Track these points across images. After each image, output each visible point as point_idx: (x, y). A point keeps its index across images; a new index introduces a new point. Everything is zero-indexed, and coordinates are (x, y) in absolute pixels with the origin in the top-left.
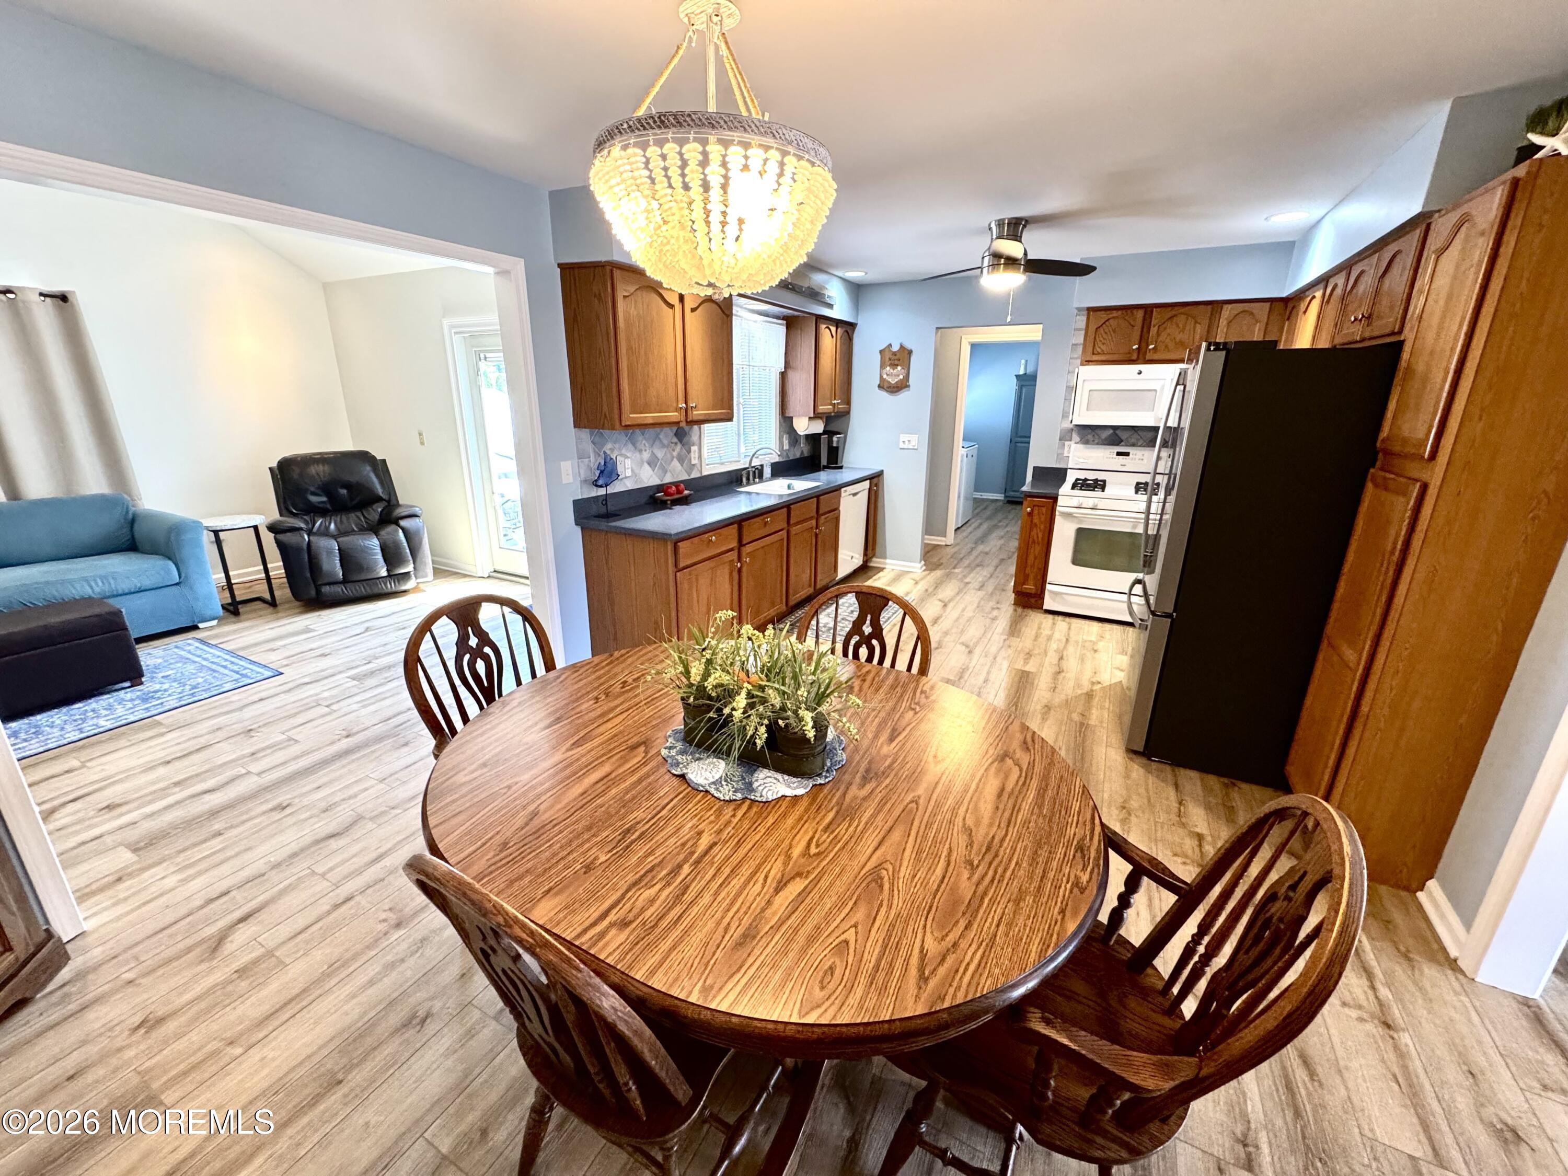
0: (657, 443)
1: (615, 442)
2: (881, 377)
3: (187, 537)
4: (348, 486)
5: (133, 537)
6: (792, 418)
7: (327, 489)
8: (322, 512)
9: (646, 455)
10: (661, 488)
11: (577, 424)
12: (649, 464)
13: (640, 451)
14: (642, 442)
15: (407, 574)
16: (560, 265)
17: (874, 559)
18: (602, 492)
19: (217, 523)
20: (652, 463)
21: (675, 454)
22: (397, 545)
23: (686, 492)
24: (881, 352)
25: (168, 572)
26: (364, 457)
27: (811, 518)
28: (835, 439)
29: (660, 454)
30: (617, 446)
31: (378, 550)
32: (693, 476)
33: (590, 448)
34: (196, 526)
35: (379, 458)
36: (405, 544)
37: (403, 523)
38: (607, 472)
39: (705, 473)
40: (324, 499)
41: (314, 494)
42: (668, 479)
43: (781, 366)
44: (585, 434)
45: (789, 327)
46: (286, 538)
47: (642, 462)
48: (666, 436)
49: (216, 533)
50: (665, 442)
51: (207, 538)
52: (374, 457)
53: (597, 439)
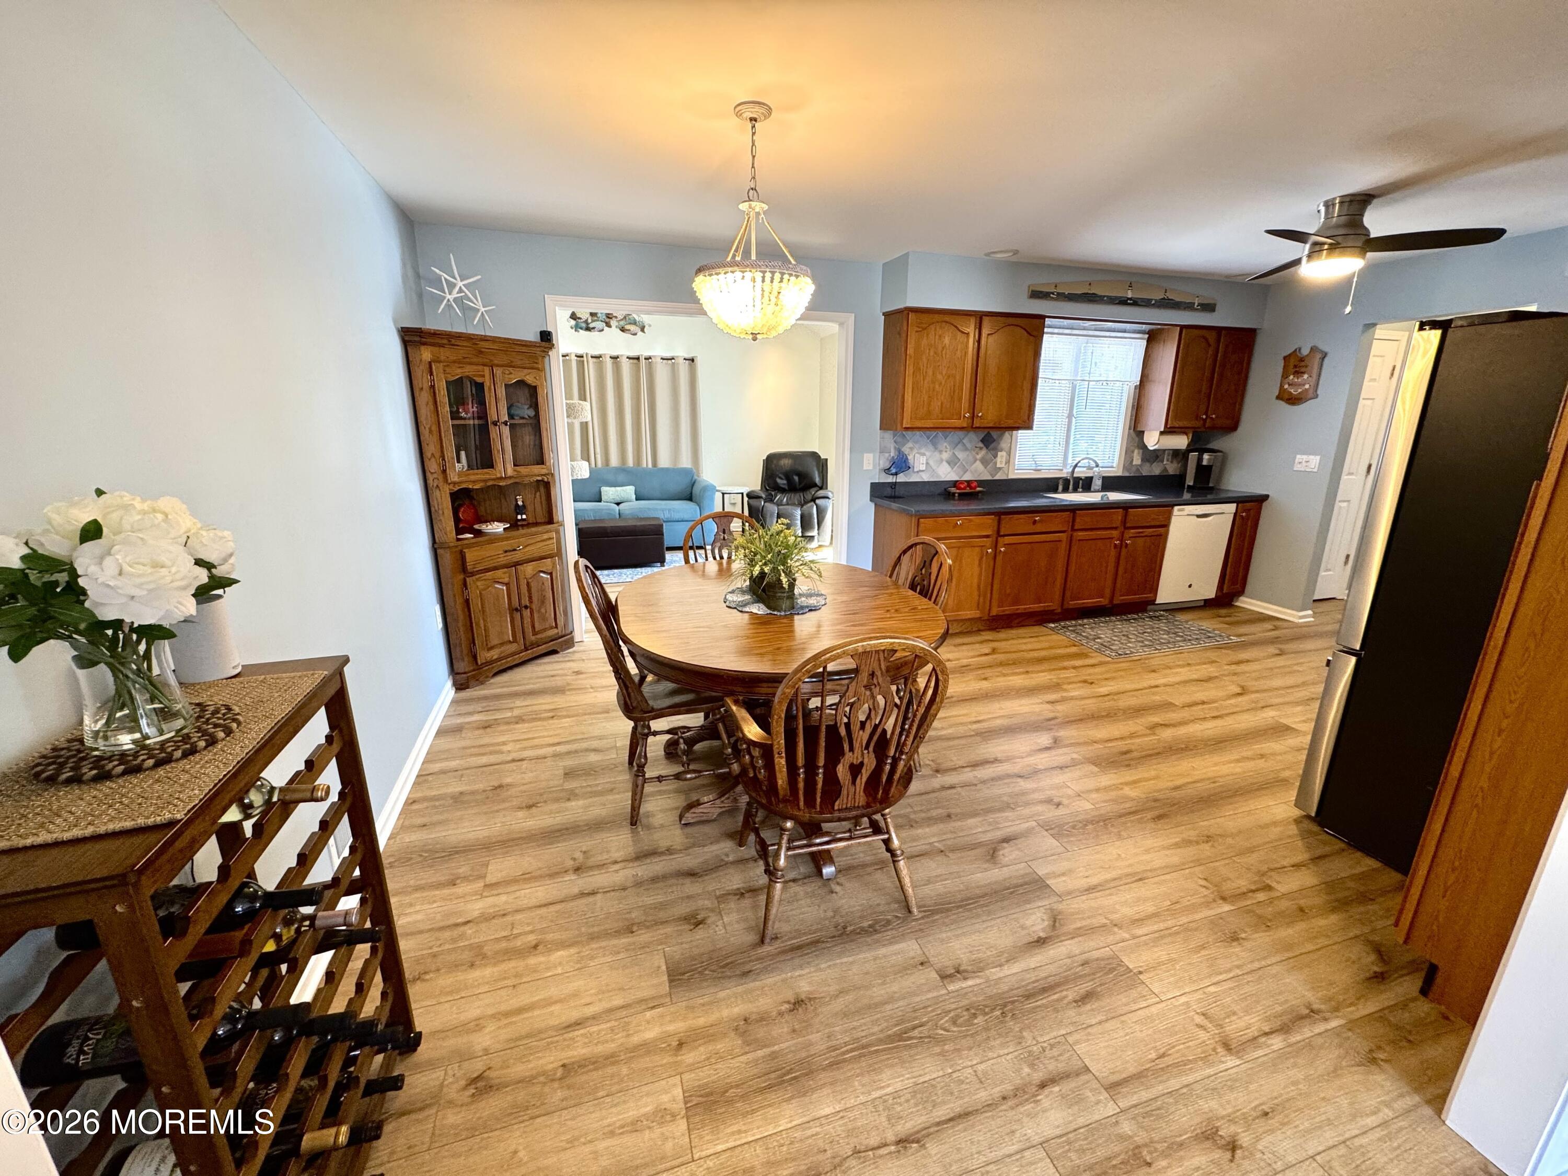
0: (960, 446)
1: (916, 442)
2: (1281, 386)
3: (708, 494)
4: (800, 475)
5: (691, 493)
6: (1143, 432)
7: (788, 476)
8: (782, 491)
9: (945, 456)
10: (955, 484)
11: (884, 426)
12: (949, 463)
13: (941, 452)
14: (944, 445)
15: (813, 537)
16: (884, 314)
17: (1242, 598)
18: (891, 479)
19: (725, 489)
20: (952, 462)
21: (979, 457)
22: (811, 515)
23: (978, 489)
24: (1285, 358)
25: (695, 511)
26: (815, 455)
27: (1116, 528)
28: (1206, 457)
29: (961, 455)
30: (917, 446)
31: (799, 517)
32: (997, 477)
33: (892, 446)
34: (713, 489)
35: (822, 457)
36: (815, 516)
37: (818, 501)
38: (901, 464)
39: (1011, 476)
40: (785, 482)
41: (781, 478)
42: (967, 477)
43: (1136, 379)
44: (888, 435)
45: (1149, 341)
46: (754, 502)
47: (942, 460)
48: (970, 441)
49: (723, 494)
50: (969, 445)
51: (718, 496)
52: (819, 457)
53: (899, 440)
